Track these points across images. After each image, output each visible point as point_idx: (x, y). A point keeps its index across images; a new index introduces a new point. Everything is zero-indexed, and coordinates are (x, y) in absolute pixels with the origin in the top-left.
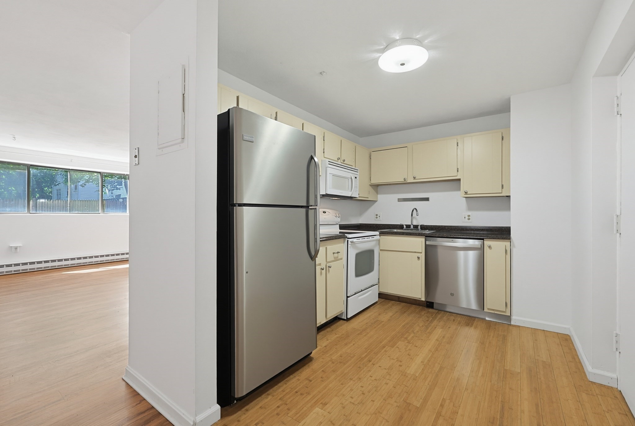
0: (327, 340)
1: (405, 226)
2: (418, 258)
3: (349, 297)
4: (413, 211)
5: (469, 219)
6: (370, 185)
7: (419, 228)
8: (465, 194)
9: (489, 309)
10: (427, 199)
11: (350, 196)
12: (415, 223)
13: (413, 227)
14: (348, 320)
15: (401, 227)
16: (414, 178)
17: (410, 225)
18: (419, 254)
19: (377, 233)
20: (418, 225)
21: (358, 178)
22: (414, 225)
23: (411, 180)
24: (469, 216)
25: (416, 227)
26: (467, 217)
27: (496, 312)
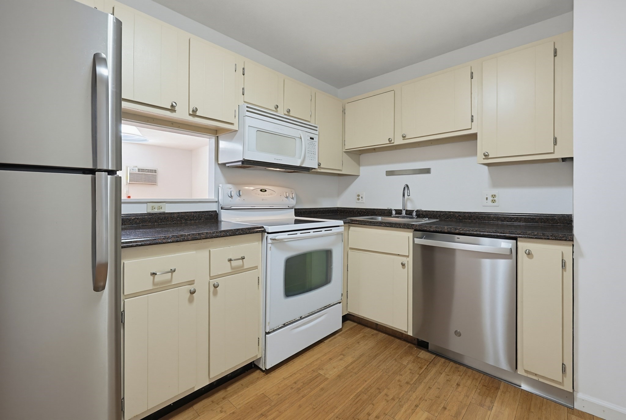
0: (221, 412)
1: (394, 212)
2: (403, 265)
3: (269, 333)
4: (405, 188)
5: (493, 201)
6: (345, 152)
7: (415, 214)
8: (484, 159)
9: (526, 371)
10: (427, 171)
11: (298, 165)
12: (409, 208)
13: (406, 214)
14: (268, 372)
15: (387, 213)
16: (404, 137)
17: (401, 210)
18: (405, 258)
19: (341, 222)
20: (413, 211)
21: (316, 139)
22: (407, 211)
23: (399, 141)
24: (494, 196)
25: (409, 213)
26: (490, 199)
27: (541, 380)
